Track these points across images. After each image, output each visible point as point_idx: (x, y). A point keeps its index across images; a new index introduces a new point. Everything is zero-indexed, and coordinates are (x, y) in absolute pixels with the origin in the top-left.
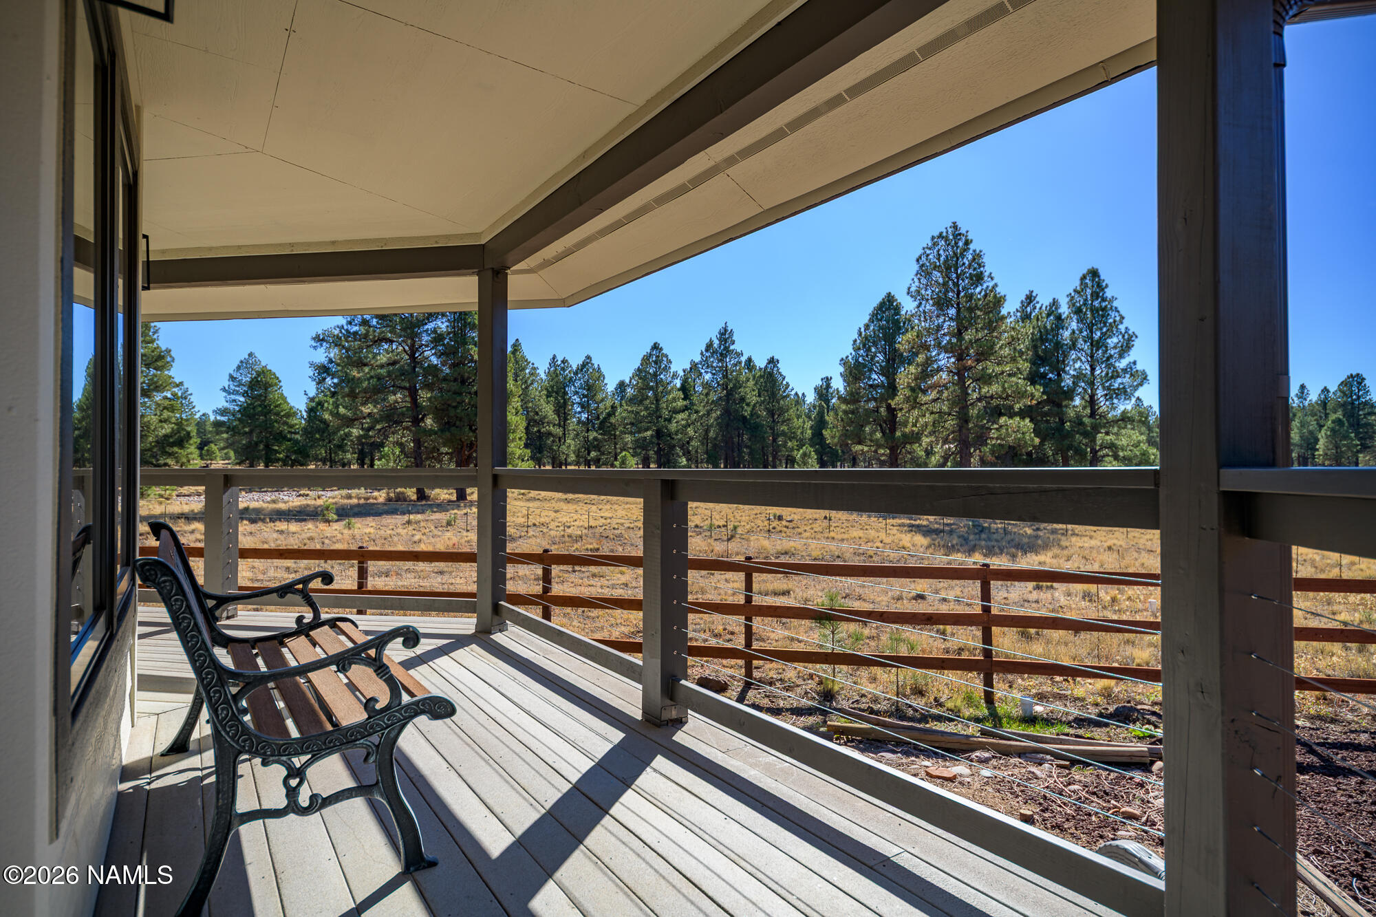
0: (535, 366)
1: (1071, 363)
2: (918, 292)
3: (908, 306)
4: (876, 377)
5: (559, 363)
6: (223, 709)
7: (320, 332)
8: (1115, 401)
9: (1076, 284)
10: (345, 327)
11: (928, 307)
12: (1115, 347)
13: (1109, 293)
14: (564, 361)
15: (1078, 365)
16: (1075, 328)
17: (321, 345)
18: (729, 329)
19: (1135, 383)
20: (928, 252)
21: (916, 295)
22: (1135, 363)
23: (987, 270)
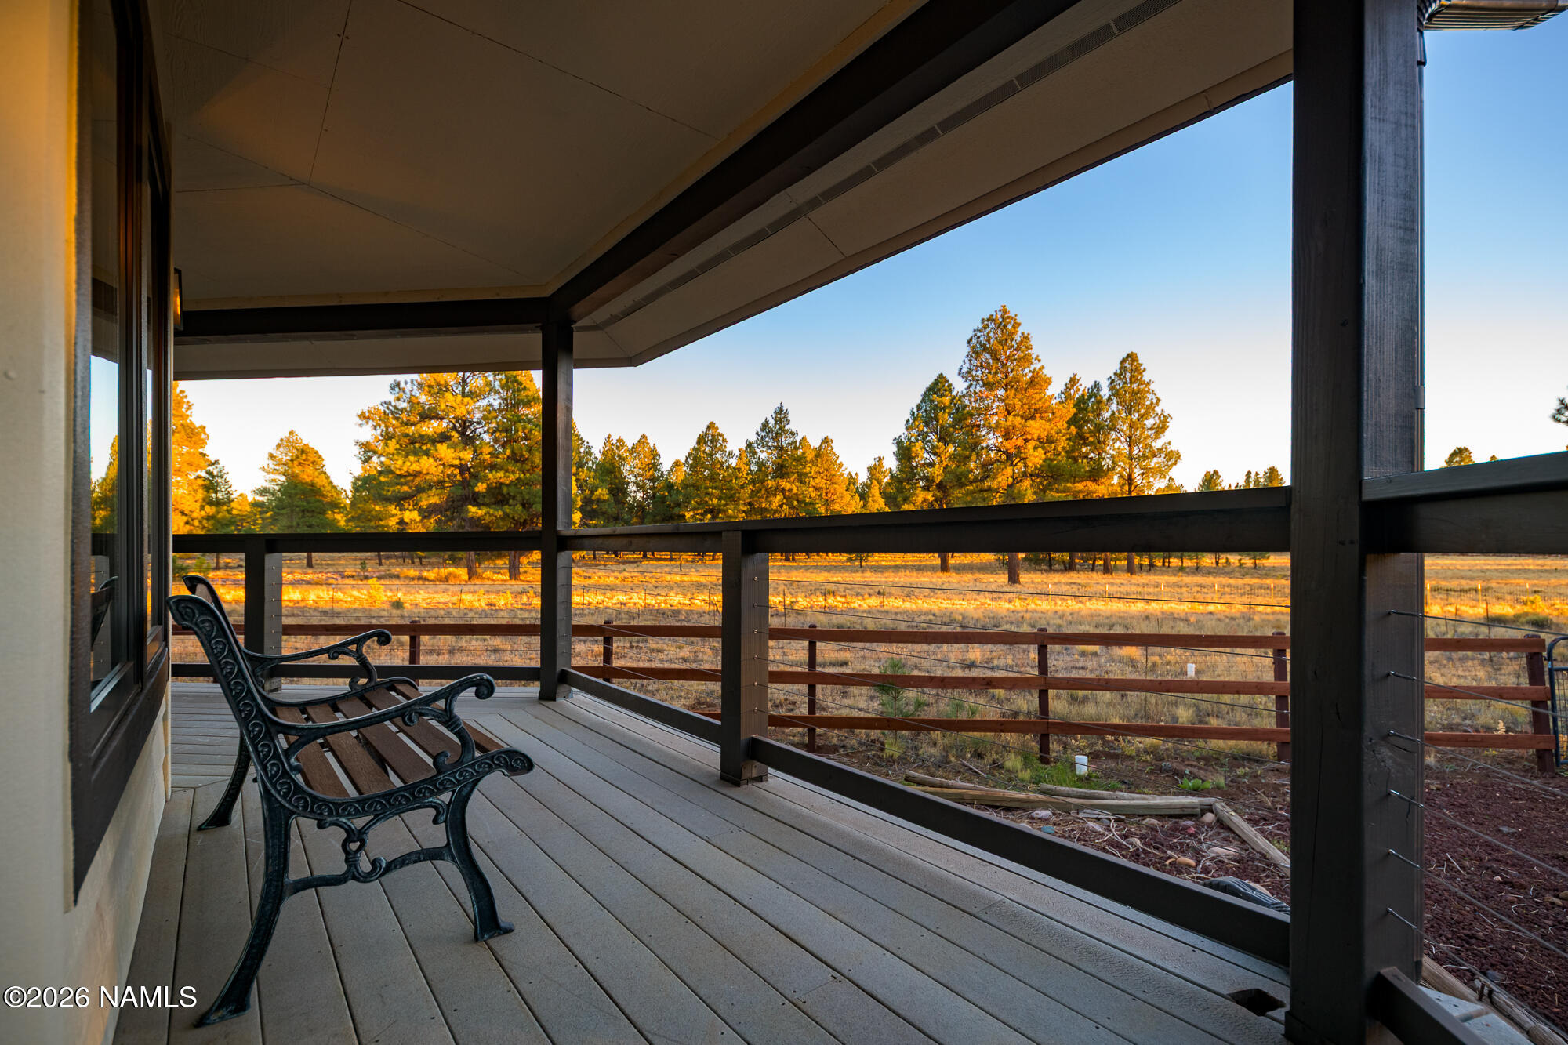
0: (590, 445)
1: (1111, 443)
2: (969, 372)
3: (959, 386)
4: (928, 456)
5: (614, 442)
6: (272, 765)
7: (366, 409)
8: (1151, 479)
9: (1116, 367)
10: (393, 404)
11: (978, 388)
12: (1151, 429)
13: (1146, 377)
14: (620, 440)
15: (1117, 445)
16: (1115, 409)
17: (367, 423)
18: (784, 409)
19: (1170, 463)
20: (979, 334)
21: (966, 375)
22: (1169, 443)
23: (1035, 352)
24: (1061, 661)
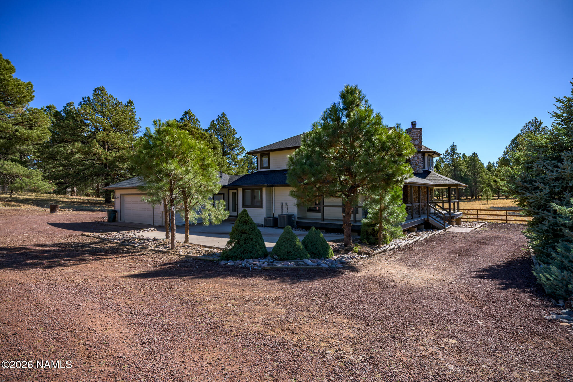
24: (479, 212)
